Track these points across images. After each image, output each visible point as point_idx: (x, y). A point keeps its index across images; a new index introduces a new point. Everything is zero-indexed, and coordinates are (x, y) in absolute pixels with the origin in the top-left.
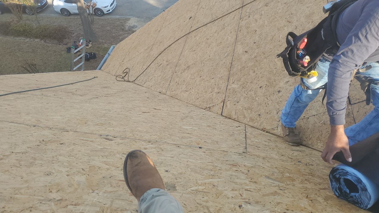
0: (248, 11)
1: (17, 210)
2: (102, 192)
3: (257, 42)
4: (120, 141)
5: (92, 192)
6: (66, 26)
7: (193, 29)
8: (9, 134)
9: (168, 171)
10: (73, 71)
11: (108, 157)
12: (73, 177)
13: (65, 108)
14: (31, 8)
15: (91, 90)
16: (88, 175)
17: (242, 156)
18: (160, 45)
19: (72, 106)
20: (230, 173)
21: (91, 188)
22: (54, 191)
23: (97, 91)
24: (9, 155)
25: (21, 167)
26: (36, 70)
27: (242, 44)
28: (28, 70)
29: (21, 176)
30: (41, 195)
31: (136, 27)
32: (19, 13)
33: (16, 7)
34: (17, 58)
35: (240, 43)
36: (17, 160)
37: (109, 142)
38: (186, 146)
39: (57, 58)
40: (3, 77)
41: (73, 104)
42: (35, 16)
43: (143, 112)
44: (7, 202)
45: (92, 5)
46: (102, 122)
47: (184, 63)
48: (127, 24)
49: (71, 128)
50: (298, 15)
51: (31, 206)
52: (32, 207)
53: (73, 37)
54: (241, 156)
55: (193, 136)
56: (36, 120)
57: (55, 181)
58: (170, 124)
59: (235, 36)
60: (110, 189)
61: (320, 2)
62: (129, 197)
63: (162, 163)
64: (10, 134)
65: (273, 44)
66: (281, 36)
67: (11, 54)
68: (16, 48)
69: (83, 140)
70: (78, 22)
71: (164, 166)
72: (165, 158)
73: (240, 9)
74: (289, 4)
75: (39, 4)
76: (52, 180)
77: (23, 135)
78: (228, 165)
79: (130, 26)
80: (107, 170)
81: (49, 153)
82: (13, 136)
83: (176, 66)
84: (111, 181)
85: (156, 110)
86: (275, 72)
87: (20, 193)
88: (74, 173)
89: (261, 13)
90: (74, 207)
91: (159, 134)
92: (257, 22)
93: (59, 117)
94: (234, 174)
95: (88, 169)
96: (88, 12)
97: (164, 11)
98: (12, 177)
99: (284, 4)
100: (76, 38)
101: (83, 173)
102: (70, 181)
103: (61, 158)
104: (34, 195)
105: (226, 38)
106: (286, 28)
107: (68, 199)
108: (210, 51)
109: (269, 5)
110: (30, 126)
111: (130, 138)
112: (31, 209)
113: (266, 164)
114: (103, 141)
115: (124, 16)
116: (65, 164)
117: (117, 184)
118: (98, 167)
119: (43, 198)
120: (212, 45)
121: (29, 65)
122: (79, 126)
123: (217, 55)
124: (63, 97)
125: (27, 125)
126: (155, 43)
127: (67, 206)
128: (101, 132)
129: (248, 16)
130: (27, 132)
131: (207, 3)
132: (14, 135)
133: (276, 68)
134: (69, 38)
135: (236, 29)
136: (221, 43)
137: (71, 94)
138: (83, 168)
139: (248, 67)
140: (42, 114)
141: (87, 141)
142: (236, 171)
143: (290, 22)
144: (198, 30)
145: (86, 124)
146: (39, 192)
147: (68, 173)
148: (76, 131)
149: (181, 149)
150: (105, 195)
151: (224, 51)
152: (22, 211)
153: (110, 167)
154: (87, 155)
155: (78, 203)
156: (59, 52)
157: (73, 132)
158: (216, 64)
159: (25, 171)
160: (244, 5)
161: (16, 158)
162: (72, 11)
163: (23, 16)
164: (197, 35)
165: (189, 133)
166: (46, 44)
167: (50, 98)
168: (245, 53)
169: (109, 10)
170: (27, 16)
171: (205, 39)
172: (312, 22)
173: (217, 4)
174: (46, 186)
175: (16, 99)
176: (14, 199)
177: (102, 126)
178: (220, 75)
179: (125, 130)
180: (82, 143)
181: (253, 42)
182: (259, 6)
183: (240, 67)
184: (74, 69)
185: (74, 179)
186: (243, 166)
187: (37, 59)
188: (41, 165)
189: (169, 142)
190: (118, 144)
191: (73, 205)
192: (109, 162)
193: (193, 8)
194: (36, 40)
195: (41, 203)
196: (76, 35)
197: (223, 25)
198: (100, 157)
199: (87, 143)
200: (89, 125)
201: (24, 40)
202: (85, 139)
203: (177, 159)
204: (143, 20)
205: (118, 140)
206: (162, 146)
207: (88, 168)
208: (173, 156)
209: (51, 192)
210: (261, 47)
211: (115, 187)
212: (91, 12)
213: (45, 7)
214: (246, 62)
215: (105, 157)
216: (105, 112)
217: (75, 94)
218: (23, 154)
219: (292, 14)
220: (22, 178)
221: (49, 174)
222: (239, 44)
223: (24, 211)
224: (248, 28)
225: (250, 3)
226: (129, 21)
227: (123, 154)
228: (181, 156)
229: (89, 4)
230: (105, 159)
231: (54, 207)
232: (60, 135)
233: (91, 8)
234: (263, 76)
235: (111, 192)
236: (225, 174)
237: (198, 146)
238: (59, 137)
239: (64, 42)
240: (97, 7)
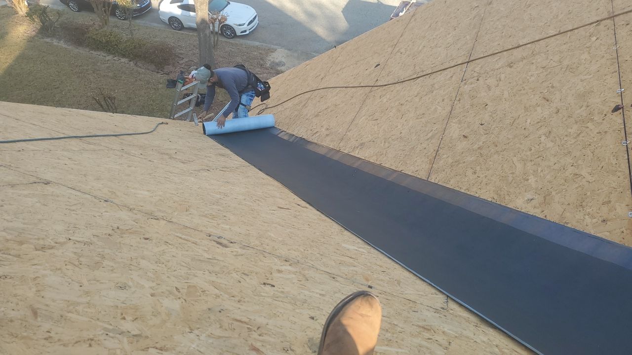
0: (477, 69)
1: (69, 340)
2: (205, 335)
3: (486, 124)
4: (240, 251)
5: (190, 333)
6: (172, 44)
7: (379, 83)
8: (67, 207)
9: (315, 319)
10: (174, 119)
11: (219, 275)
12: (161, 300)
13: (156, 178)
14: (125, 10)
15: (199, 156)
16: (185, 301)
17: (441, 316)
18: (319, 102)
19: (167, 178)
20: (418, 341)
21: (188, 325)
22: (129, 318)
23: (208, 159)
24: (64, 243)
25: (80, 266)
26: (114, 108)
27: (460, 122)
28: (102, 106)
29: (80, 283)
30: (108, 321)
31: (284, 65)
32: (104, 14)
33: (102, 5)
34: (88, 83)
35: (456, 120)
36: (75, 253)
37: (221, 249)
38: (347, 279)
39: (150, 94)
40: (65, 111)
41: (170, 174)
42: (128, 22)
43: (279, 207)
44: (55, 323)
45: (219, 18)
46: (214, 214)
47: (355, 136)
48: (270, 58)
49: (163, 215)
50: (564, 91)
51: (91, 337)
52: (93, 340)
53: (180, 64)
54: (438, 315)
55: (359, 263)
56: (110, 192)
57: (132, 300)
58: (322, 235)
59: (450, 108)
60: (218, 332)
61: (606, 75)
62: (248, 352)
63: (305, 302)
64: (69, 208)
65: (512, 132)
66: (529, 121)
67: (80, 75)
68: (90, 67)
69: (180, 238)
70: (192, 42)
71: (309, 308)
72: (311, 294)
73: (463, 65)
74: (549, 70)
75: (138, 5)
76: (127, 298)
77: (88, 213)
78: (415, 327)
79: (273, 62)
80: (215, 296)
81: (125, 252)
82: (72, 212)
83: (342, 139)
84: (220, 318)
85: (301, 208)
86: (510, 179)
87: (76, 311)
88: (162, 292)
89: (498, 76)
90: (158, 353)
91: (303, 251)
92: (490, 90)
93: (146, 193)
94: (424, 343)
95: (185, 291)
96: (211, 28)
97: (335, 47)
98: (66, 281)
99: (541, 69)
100: (186, 67)
101: (178, 296)
102: (155, 305)
103: (144, 263)
104: (98, 319)
105: (434, 107)
106: (539, 109)
107: (150, 336)
108: (403, 124)
109: (515, 66)
110: (100, 199)
111: (256, 247)
112: (91, 342)
113: (480, 336)
114: (212, 246)
115: (267, 45)
116: (150, 274)
117: (230, 326)
118: (201, 290)
119: (111, 327)
120: (408, 116)
121: (105, 98)
122: (176, 214)
123: (414, 134)
124: (155, 161)
125: (95, 197)
126: (312, 97)
127: (148, 348)
128: (211, 230)
129: (476, 78)
130: (94, 209)
131: (408, 46)
132: (74, 210)
133: (513, 173)
134: (173, 65)
135: (452, 96)
136: (424, 114)
137: (167, 157)
138: (178, 287)
139: (464, 162)
140: (119, 183)
141: (187, 240)
142: (429, 339)
143: (548, 101)
144: (387, 86)
145: (188, 213)
146: (105, 315)
147: (153, 292)
148: (170, 221)
149: (337, 284)
150: (211, 341)
151: (427, 129)
152: (77, 342)
153: (222, 293)
154: (185, 265)
155: (165, 346)
156: (154, 85)
157: (165, 222)
158: (410, 147)
159: (87, 275)
160: (472, 58)
161: (75, 250)
162: (186, 24)
163: (110, 19)
164: (385, 95)
165: (352, 257)
166: (136, 68)
167: (135, 158)
168: (462, 138)
169: (245, 31)
170: (117, 20)
171: (396, 104)
172: (588, 107)
173: (425, 49)
174: (117, 307)
175: (82, 151)
176: (65, 319)
177: (212, 219)
178: (415, 168)
179: (249, 233)
180: (180, 244)
181: (480, 122)
182: (498, 65)
183: (450, 160)
184: (176, 116)
185: (161, 303)
186: (441, 333)
187: (118, 90)
188: (111, 268)
189: (318, 267)
190: (235, 255)
191: (157, 348)
192: (220, 284)
193: (384, 50)
194: (123, 60)
195: (107, 335)
196: (186, 62)
197: (432, 85)
198: (207, 272)
199: (186, 244)
200: (193, 214)
201: (105, 57)
202: (183, 237)
203: (331, 300)
204: (296, 55)
205: (236, 248)
206: (306, 272)
207: (186, 288)
208: (323, 293)
209: (124, 318)
210: (492, 133)
211: (226, 330)
212: (216, 29)
213: (145, 11)
214: (462, 153)
215: (214, 274)
216: (218, 196)
217: (173, 158)
218: (86, 245)
219: (553, 87)
220: (81, 286)
221: (123, 287)
222: (454, 121)
223: (79, 343)
224: (473, 97)
225: (482, 58)
226: (274, 54)
227: (243, 275)
228: (336, 295)
229: (215, 16)
230: (214, 278)
231: (127, 347)
232: (145, 224)
233: (217, 23)
234: (489, 182)
235: (220, 337)
236: (409, 342)
237: (366, 283)
238: (143, 226)
239: (165, 70)
240: (227, 23)
